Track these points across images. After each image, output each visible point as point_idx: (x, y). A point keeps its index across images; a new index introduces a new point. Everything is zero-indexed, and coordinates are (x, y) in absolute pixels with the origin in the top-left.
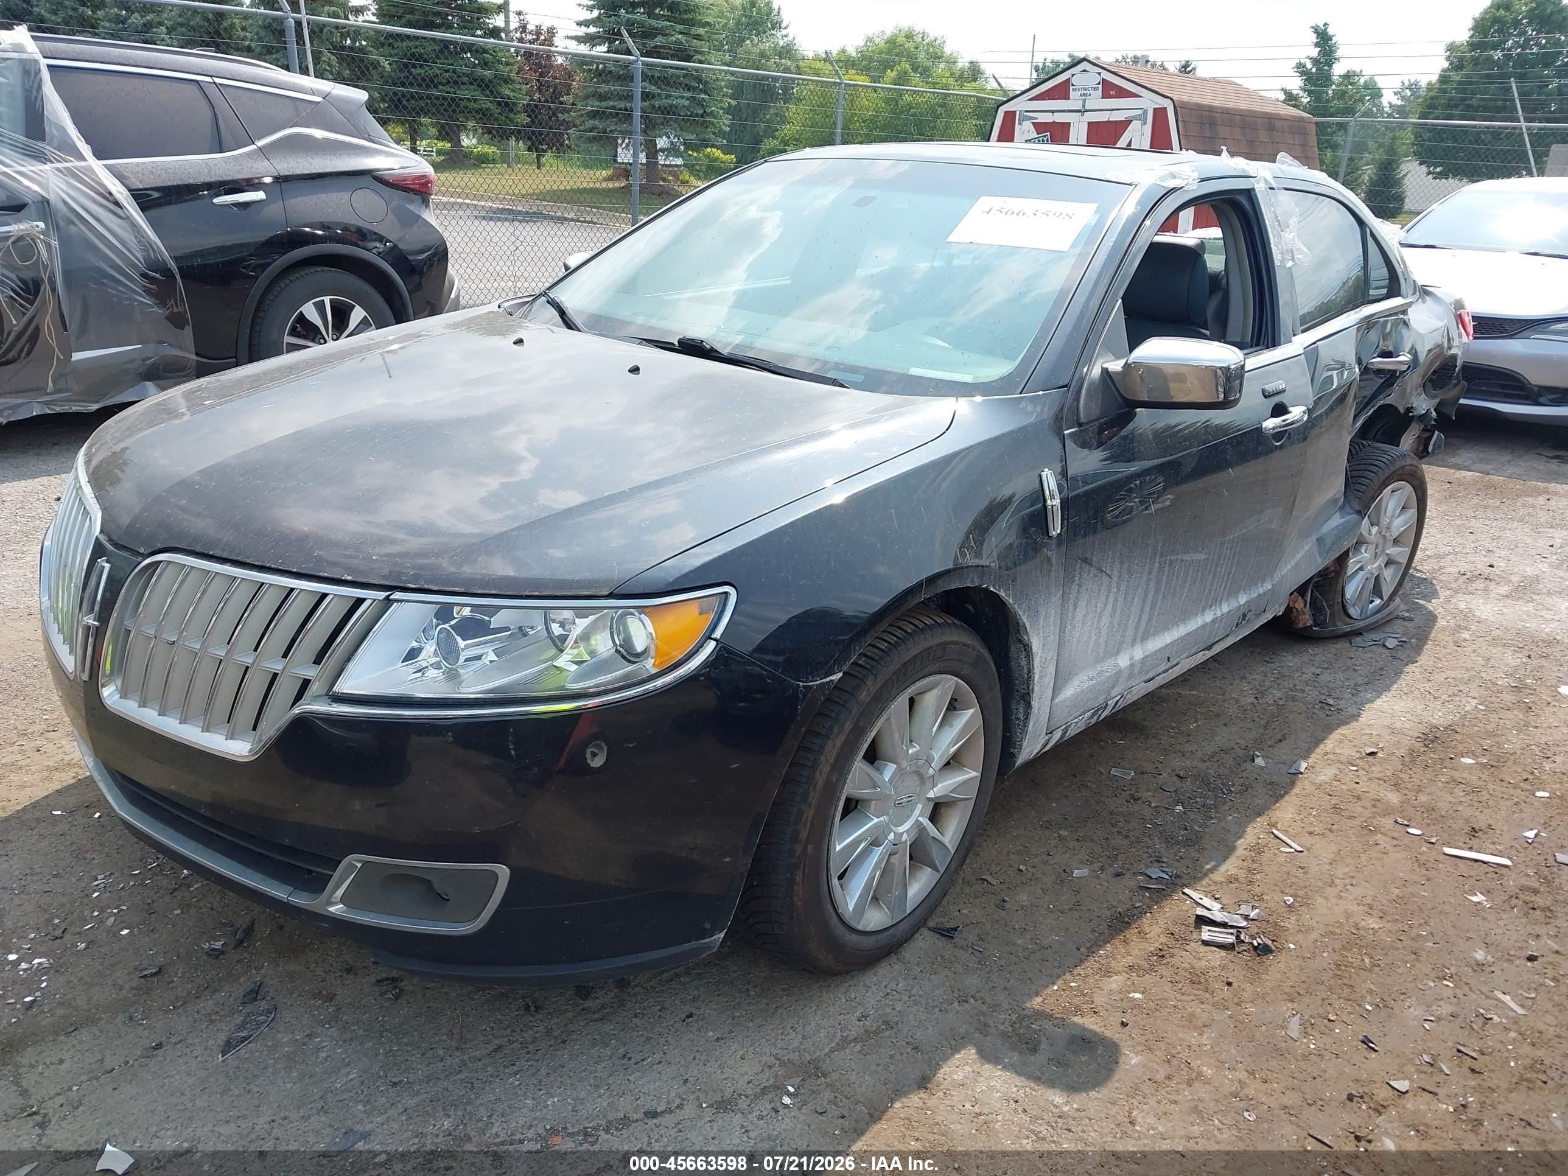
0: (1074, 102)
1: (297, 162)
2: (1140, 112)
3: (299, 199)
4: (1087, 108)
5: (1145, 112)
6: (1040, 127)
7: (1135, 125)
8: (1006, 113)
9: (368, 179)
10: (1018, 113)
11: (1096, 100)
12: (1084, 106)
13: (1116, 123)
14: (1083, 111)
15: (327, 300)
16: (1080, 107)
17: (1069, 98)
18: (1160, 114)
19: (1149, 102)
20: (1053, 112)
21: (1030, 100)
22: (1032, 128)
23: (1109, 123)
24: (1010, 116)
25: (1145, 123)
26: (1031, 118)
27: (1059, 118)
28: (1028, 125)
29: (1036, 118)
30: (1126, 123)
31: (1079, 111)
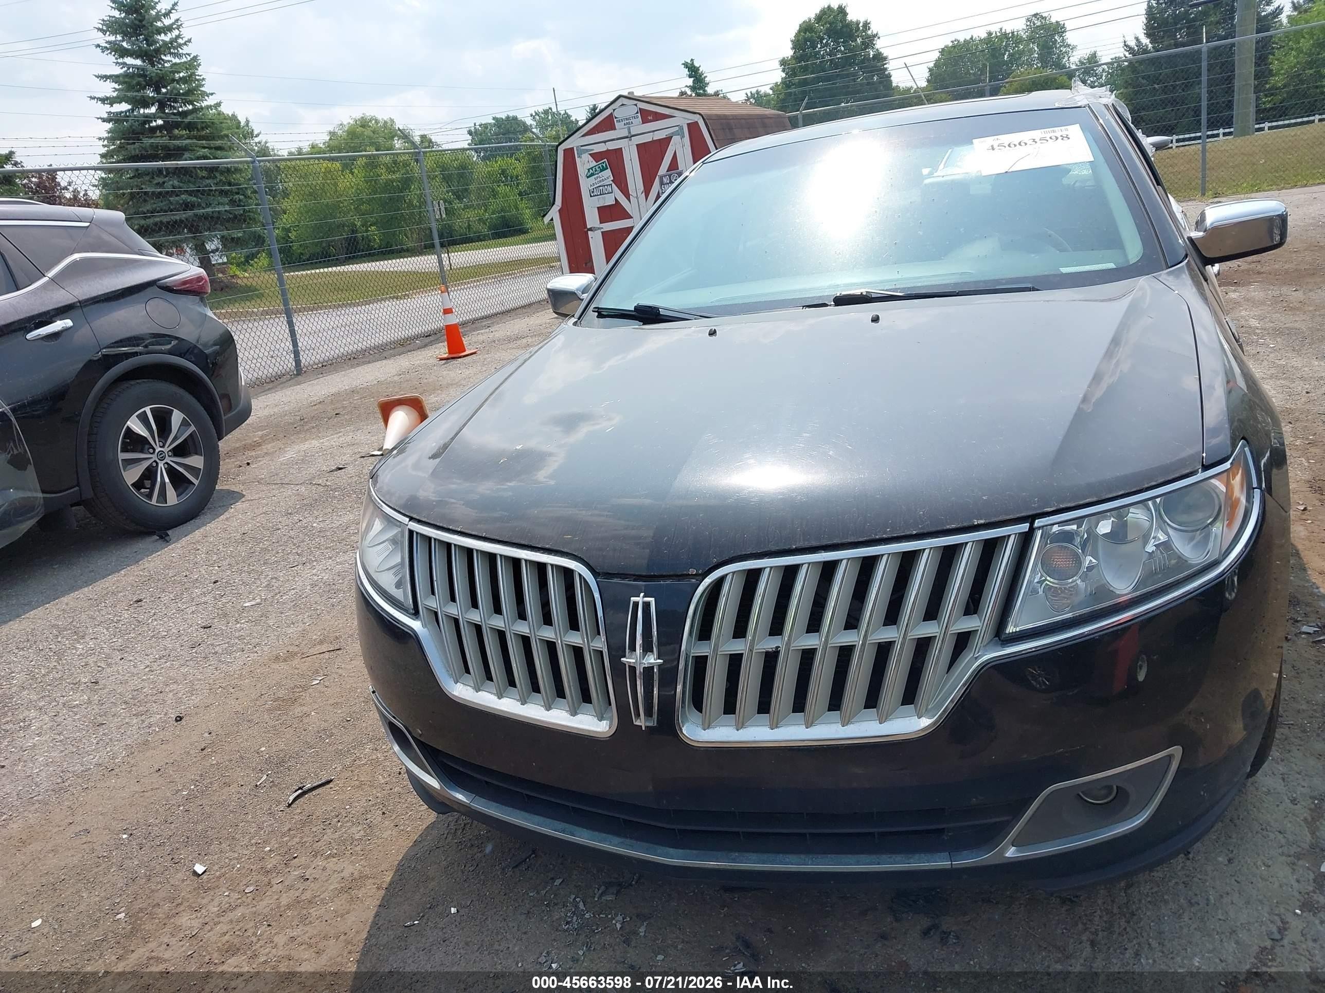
0: (621, 131)
1: (90, 285)
2: (677, 128)
3: (102, 319)
4: (633, 133)
5: (681, 128)
6: (596, 156)
7: (676, 139)
8: (565, 150)
9: (155, 289)
10: (575, 149)
11: (638, 127)
12: (630, 133)
13: (660, 141)
14: (630, 137)
15: (147, 409)
16: (626, 134)
17: (615, 129)
18: (693, 128)
19: (682, 120)
20: (605, 142)
21: (583, 136)
22: (591, 158)
23: (653, 142)
24: (569, 153)
25: (683, 137)
26: (587, 151)
27: (612, 146)
28: (586, 157)
29: (592, 150)
30: (668, 140)
31: (627, 137)
